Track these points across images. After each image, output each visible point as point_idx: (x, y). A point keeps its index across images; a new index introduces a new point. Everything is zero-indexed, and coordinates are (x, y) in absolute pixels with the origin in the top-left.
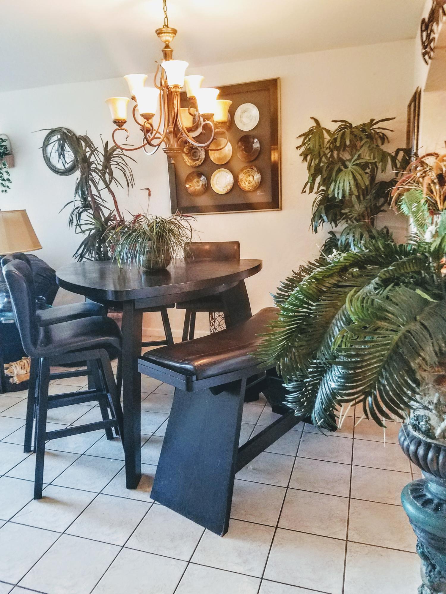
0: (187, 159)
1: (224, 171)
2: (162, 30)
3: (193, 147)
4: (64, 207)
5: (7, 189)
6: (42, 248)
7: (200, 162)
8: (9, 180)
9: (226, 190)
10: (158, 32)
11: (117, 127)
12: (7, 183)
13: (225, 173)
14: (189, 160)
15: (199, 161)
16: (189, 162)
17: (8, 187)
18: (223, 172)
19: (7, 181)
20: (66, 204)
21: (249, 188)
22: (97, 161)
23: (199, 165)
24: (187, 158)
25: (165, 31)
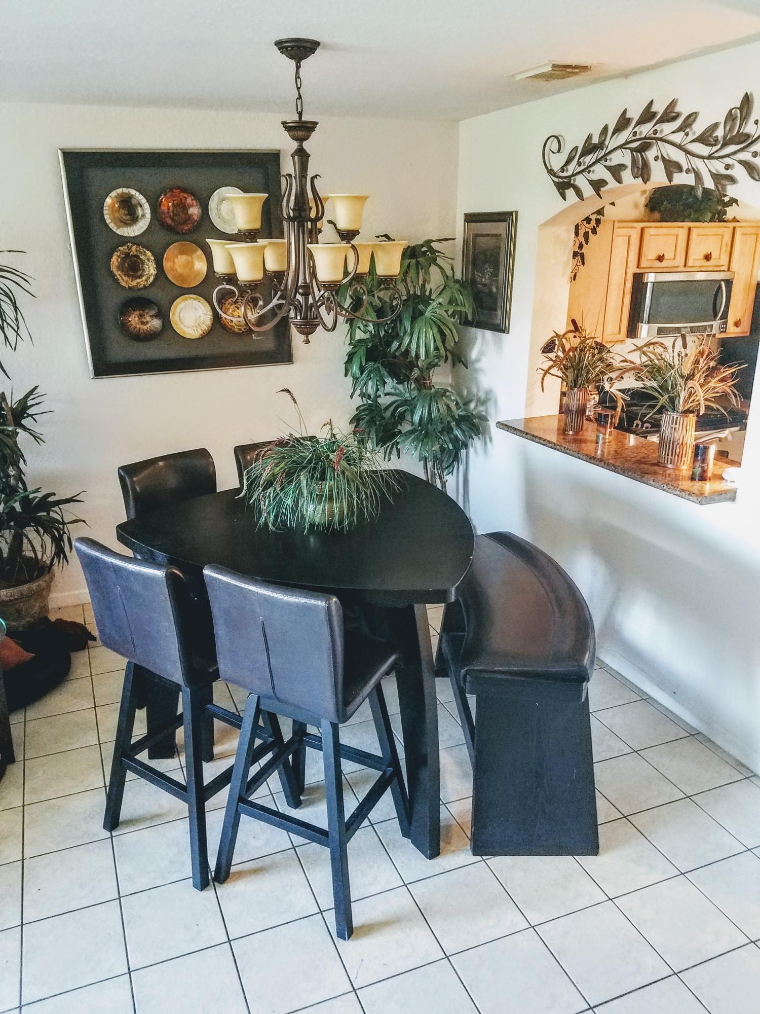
0: (119, 275)
1: (193, 298)
3: (129, 253)
7: (146, 280)
9: (201, 332)
13: (195, 302)
14: (124, 277)
15: (144, 278)
16: (123, 280)
18: (190, 301)
21: (240, 330)
23: (144, 286)
24: (119, 273)
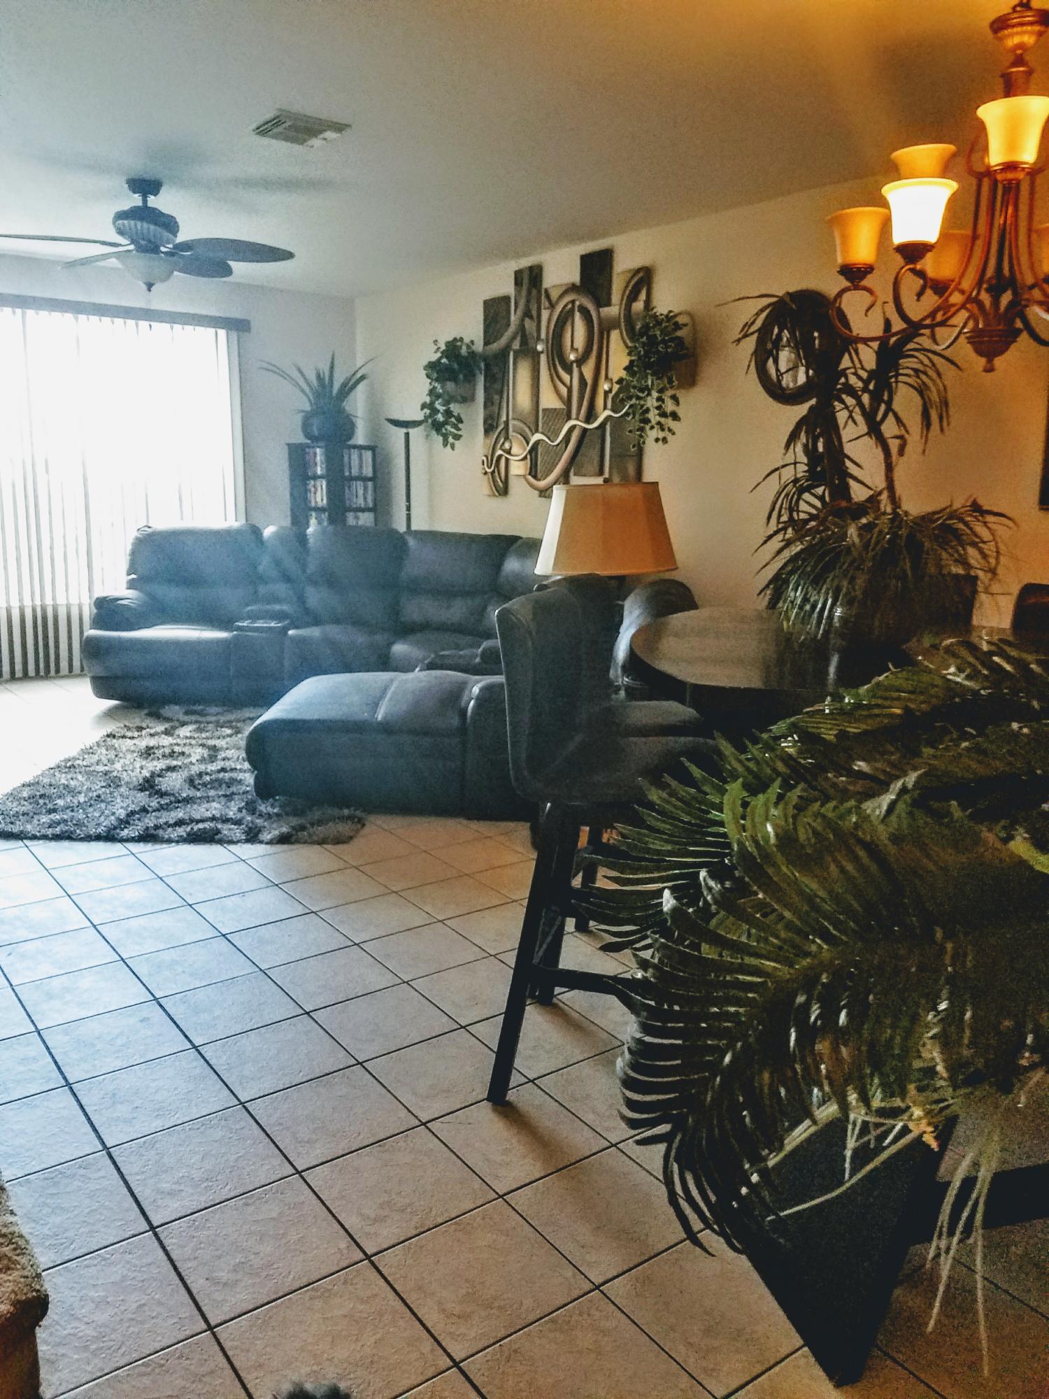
2: (1009, 20)
4: (764, 479)
5: (670, 437)
6: (677, 568)
8: (675, 416)
10: (995, 26)
11: (847, 284)
12: (670, 422)
17: (670, 430)
19: (670, 419)
20: (768, 471)
22: (855, 368)
25: (1018, 20)
